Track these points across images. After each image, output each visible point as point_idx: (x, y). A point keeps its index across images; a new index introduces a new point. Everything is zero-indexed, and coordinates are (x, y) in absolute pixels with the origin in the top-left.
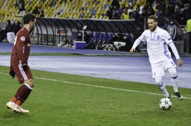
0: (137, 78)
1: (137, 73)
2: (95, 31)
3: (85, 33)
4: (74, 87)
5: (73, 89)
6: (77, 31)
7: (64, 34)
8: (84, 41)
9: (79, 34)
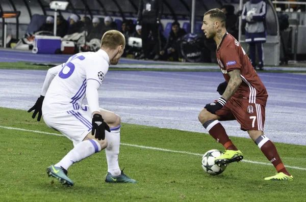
0: (172, 118)
1: (171, 108)
2: (82, 13)
3: (60, 17)
4: (27, 141)
5: (25, 143)
6: (41, 13)
7: (14, 20)
8: (57, 35)
9: (49, 19)
